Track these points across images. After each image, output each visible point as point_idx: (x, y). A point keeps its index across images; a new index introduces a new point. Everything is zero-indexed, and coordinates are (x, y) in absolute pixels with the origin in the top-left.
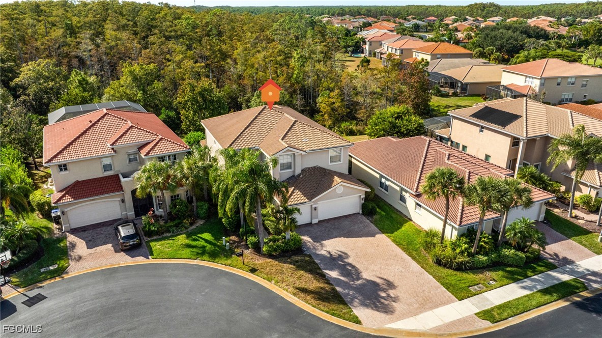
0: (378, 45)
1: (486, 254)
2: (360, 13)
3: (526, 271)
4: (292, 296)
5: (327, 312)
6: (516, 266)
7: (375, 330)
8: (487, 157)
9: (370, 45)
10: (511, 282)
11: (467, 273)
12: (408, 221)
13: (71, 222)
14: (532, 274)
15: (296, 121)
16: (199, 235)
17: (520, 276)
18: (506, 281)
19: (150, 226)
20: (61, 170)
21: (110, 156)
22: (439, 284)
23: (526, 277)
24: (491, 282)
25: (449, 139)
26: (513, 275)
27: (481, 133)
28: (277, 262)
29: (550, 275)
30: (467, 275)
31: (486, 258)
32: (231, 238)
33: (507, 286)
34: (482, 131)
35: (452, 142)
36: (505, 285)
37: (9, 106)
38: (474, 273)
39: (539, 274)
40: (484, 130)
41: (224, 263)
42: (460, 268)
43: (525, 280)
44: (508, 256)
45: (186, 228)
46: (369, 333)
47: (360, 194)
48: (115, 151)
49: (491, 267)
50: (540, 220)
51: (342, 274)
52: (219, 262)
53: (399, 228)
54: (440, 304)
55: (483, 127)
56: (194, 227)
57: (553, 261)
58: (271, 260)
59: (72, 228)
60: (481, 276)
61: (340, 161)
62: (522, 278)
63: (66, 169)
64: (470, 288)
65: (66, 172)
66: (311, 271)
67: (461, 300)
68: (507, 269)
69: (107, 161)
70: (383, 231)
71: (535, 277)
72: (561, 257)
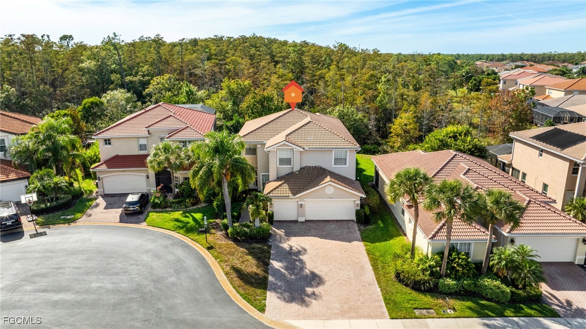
0: (514, 83)
1: (457, 278)
2: (522, 58)
3: (505, 310)
4: (223, 275)
5: (241, 295)
6: (497, 302)
7: (272, 322)
8: (545, 187)
9: (505, 83)
10: (475, 315)
11: (425, 295)
12: (401, 235)
13: (105, 188)
14: (512, 314)
15: (310, 121)
16: (192, 214)
17: (493, 313)
18: (468, 312)
19: (155, 198)
20: (106, 144)
21: (145, 138)
22: (381, 298)
23: (501, 315)
24: (448, 311)
25: (510, 165)
26: (483, 310)
27: (540, 157)
28: (235, 246)
29: (539, 321)
30: (423, 297)
31: (454, 282)
32: (217, 221)
33: (467, 319)
34: (541, 155)
35: (513, 169)
36: (464, 317)
37: (129, 106)
38: (432, 297)
39: (522, 317)
40: (543, 154)
41: (192, 238)
42: (417, 286)
43: (497, 318)
44: (486, 286)
45: (186, 207)
46: (263, 322)
47: (355, 199)
48: (149, 134)
49: (461, 295)
50: (576, 263)
51: (286, 268)
52: (190, 237)
53: (386, 240)
54: (365, 317)
55: (542, 151)
56: (195, 207)
57: (558, 308)
58: (232, 243)
59: (106, 193)
60: (440, 301)
61: (345, 164)
62: (494, 315)
63: (110, 144)
64: (415, 310)
65: (110, 146)
66: (258, 259)
67: (393, 319)
68: (481, 302)
69: (143, 142)
70: (364, 239)
71: (516, 319)
72: (574, 307)
